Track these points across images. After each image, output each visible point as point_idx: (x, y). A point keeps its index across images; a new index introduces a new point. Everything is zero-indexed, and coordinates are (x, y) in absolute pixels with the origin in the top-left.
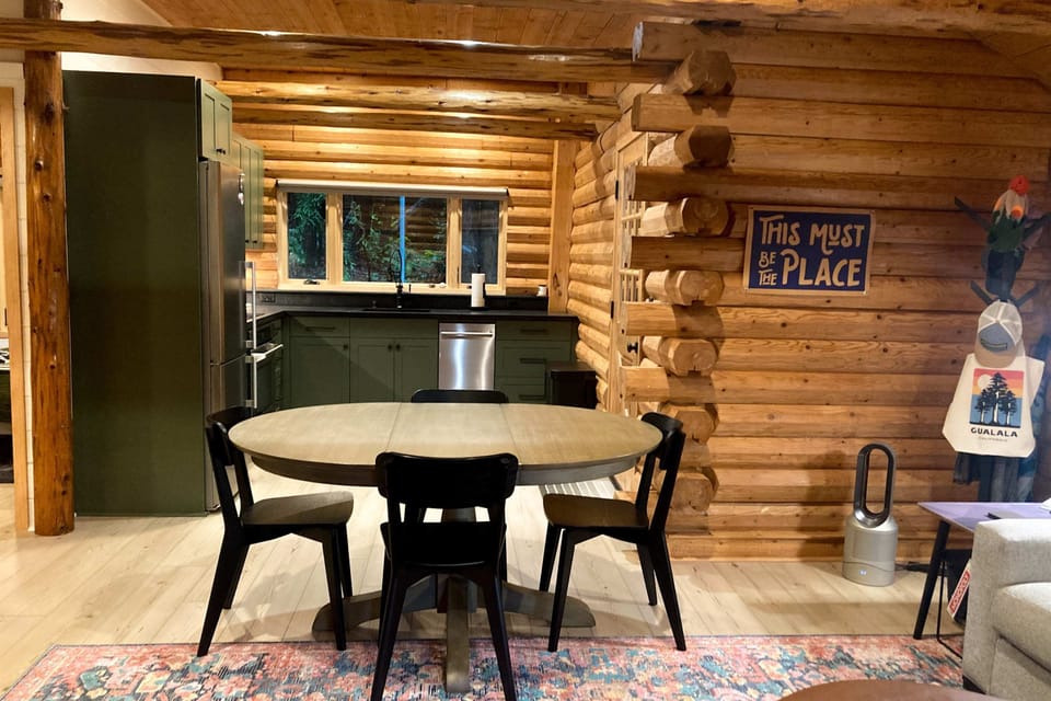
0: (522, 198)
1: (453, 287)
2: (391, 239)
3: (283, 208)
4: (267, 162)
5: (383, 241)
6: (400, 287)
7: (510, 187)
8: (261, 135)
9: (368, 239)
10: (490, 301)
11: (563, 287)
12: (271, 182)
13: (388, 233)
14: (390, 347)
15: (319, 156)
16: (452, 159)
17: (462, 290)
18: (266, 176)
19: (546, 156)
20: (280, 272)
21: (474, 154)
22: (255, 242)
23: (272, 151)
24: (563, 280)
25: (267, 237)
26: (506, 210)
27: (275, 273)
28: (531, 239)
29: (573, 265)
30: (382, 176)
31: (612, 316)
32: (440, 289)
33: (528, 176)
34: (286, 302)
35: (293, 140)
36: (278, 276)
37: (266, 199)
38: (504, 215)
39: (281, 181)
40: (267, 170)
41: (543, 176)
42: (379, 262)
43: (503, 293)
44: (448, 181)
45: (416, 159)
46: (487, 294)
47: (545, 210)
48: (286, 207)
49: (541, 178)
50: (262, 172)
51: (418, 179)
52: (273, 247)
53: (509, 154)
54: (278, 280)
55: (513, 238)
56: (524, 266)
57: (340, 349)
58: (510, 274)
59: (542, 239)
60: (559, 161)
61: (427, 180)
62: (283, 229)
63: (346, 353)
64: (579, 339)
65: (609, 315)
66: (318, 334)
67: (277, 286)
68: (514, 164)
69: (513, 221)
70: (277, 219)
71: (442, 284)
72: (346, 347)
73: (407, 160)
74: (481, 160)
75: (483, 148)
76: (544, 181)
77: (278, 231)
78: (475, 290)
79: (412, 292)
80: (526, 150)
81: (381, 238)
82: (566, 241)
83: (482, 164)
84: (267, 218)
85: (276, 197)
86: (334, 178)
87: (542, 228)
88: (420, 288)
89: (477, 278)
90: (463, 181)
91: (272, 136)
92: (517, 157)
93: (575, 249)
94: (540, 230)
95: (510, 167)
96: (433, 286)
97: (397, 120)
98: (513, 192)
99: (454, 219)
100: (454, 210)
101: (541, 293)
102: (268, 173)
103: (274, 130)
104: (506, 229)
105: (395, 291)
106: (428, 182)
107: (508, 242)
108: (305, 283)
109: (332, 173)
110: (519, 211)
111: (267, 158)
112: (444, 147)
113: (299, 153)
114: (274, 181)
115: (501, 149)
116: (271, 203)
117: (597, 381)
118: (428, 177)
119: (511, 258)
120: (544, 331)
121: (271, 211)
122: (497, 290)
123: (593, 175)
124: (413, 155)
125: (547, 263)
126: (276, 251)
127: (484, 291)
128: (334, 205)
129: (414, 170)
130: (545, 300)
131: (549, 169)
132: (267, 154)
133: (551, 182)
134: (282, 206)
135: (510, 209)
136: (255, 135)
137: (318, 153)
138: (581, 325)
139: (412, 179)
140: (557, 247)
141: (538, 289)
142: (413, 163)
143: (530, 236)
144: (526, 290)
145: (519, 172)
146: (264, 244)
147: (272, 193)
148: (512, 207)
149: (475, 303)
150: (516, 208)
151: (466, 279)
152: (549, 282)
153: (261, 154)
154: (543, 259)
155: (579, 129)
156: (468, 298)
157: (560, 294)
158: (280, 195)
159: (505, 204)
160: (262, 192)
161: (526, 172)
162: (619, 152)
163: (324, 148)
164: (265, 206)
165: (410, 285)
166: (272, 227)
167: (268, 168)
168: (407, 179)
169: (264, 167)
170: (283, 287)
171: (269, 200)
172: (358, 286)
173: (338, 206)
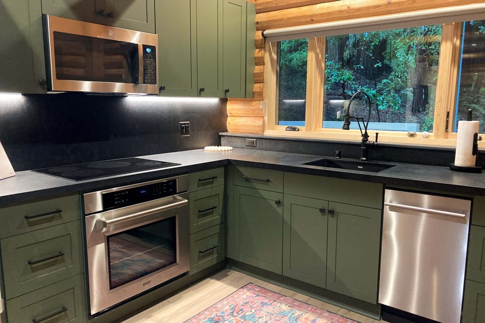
1: (439, 136)
3: (272, 58)
4: (258, 15)
6: (365, 136)
12: (260, 35)
14: (323, 211)
18: (257, 29)
23: (262, 5)
25: (256, 87)
27: (261, 120)
32: (421, 139)
36: (264, 122)
37: (257, 50)
39: (267, 32)
40: (257, 23)
48: (275, 56)
50: (254, 26)
52: (258, 96)
54: (264, 126)
57: (273, 204)
62: (272, 78)
63: (279, 210)
67: (263, 131)
70: (264, 69)
72: (279, 203)
77: (266, 81)
78: (461, 141)
84: (257, 69)
85: (264, 48)
86: (312, 22)
88: (395, 137)
96: (412, 135)
102: (261, 27)
108: (286, 129)
109: (310, 16)
111: (258, 12)
114: (261, 32)
116: (260, 55)
121: (261, 62)
126: (263, 100)
127: (475, 145)
132: (259, 7)
134: (269, 56)
146: (254, 93)
147: (261, 45)
156: (450, 153)
158: (269, 44)
164: (255, 58)
165: (377, 134)
166: (260, 77)
167: (259, 21)
168: (388, 9)
169: (256, 21)
170: (269, 133)
171: (259, 51)
172: (335, 133)
173: (318, 50)
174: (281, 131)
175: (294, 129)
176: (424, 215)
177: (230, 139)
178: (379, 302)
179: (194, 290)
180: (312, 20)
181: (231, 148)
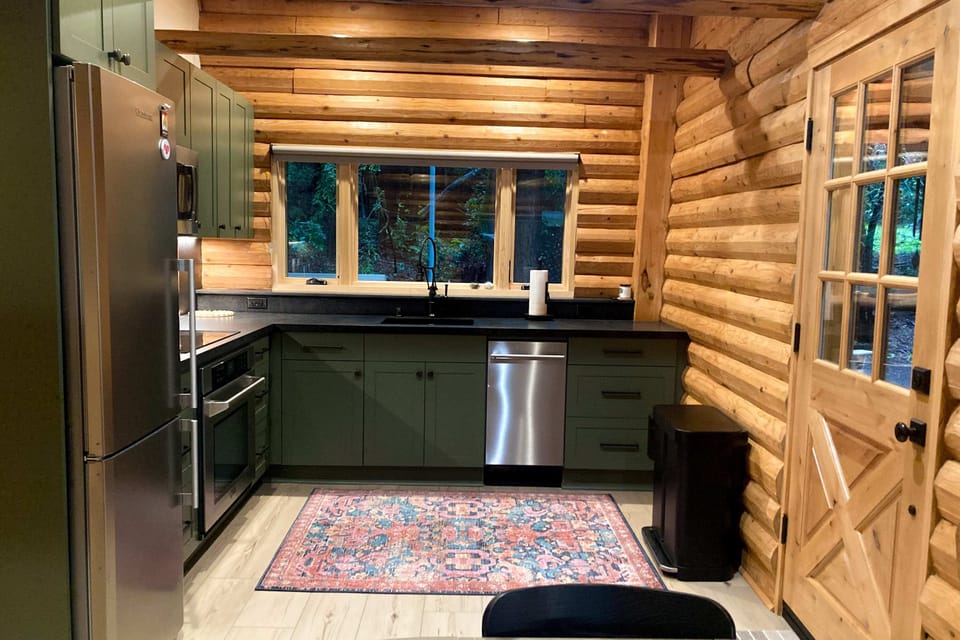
0: (599, 167)
1: (502, 287)
2: (418, 227)
3: (279, 183)
4: (259, 121)
5: (409, 229)
6: (433, 289)
7: (584, 151)
8: (252, 85)
9: (394, 227)
10: (554, 307)
11: (655, 289)
12: (262, 149)
13: (416, 220)
14: (419, 375)
15: (326, 113)
16: (504, 115)
17: (515, 292)
18: (257, 140)
19: (633, 109)
20: (275, 268)
21: (534, 108)
22: (239, 228)
23: (264, 107)
24: (655, 278)
25: (259, 222)
26: (576, 183)
27: (268, 270)
28: (611, 222)
29: (670, 257)
30: (410, 138)
31: (796, 348)
32: (485, 290)
33: (608, 137)
34: (282, 308)
35: (293, 93)
36: (272, 273)
37: (257, 170)
38: (573, 190)
39: (277, 147)
40: (258, 132)
41: (628, 136)
42: (405, 250)
43: (570, 295)
44: (497, 145)
45: (456, 116)
46: (551, 296)
47: (629, 182)
48: (283, 181)
49: (625, 140)
50: (252, 136)
51: (459, 143)
52: (266, 235)
53: (581, 107)
54: (272, 278)
55: (585, 221)
56: (599, 259)
57: (351, 377)
58: (580, 269)
59: (626, 222)
60: (653, 115)
61: (471, 143)
62: (280, 211)
63: (359, 383)
64: (689, 365)
65: (790, 348)
66: (321, 356)
67: (270, 286)
68: (589, 121)
69: (586, 198)
70: (271, 198)
71: (488, 284)
72: (358, 374)
73: (444, 116)
74: (544, 116)
75: (548, 100)
76: (628, 144)
77: (273, 215)
78: (535, 291)
79: (450, 294)
80: (606, 102)
81: (408, 225)
82: (662, 225)
83: (545, 122)
84: (259, 197)
85: (269, 169)
86: (346, 143)
87: (626, 208)
88: (460, 290)
89: (537, 277)
90: (519, 144)
91: (263, 85)
92: (593, 111)
93: (675, 235)
94: (622, 210)
95: (584, 124)
96: (476, 287)
97: (434, 47)
98: (587, 159)
99: (506, 196)
100: (507, 185)
101: (624, 295)
102: (261, 137)
103: (268, 79)
104: (575, 209)
105: (426, 293)
106: (472, 144)
107: (579, 226)
108: (308, 283)
109: (345, 135)
110: (595, 185)
111: (258, 116)
112: (494, 99)
113: (301, 108)
114: (268, 146)
115: (572, 101)
116: (264, 177)
117: (749, 448)
118: (472, 140)
119: (583, 248)
120: (638, 353)
121: (265, 187)
122: (563, 291)
123: (728, 124)
124: (451, 109)
125: (632, 254)
126: (269, 241)
127: (547, 294)
128: (346, 178)
129: (453, 130)
130: (629, 305)
131: (636, 126)
132: (258, 111)
133: (639, 144)
134: (277, 180)
135: (582, 181)
136: (242, 84)
137: (326, 108)
138: (692, 345)
139: (451, 143)
140: (649, 233)
141: (618, 291)
142: (452, 121)
143: (609, 218)
144: (601, 291)
145: (596, 132)
146: (255, 230)
147: (266, 163)
148: (585, 179)
149: (533, 310)
150: (589, 180)
151: (520, 276)
152: (635, 280)
153: (250, 111)
154: (626, 249)
155: (704, 57)
156: (524, 303)
157: (651, 298)
158: (276, 166)
159: (575, 175)
160: (251, 161)
161: (604, 132)
162: (816, 69)
163: (335, 102)
164: (255, 180)
165: (447, 286)
166: (264, 208)
167: (260, 129)
168: (444, 143)
169: (255, 129)
170: (279, 288)
171: (261, 172)
172: (378, 286)
173: (352, 180)
174: (299, 285)
175: (321, 283)
176: (534, 362)
177: (215, 299)
178: (487, 463)
179: (252, 508)
180: (346, 141)
181: (231, 313)
